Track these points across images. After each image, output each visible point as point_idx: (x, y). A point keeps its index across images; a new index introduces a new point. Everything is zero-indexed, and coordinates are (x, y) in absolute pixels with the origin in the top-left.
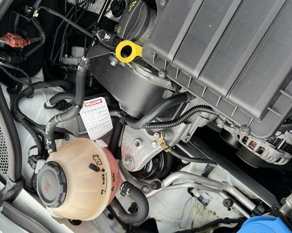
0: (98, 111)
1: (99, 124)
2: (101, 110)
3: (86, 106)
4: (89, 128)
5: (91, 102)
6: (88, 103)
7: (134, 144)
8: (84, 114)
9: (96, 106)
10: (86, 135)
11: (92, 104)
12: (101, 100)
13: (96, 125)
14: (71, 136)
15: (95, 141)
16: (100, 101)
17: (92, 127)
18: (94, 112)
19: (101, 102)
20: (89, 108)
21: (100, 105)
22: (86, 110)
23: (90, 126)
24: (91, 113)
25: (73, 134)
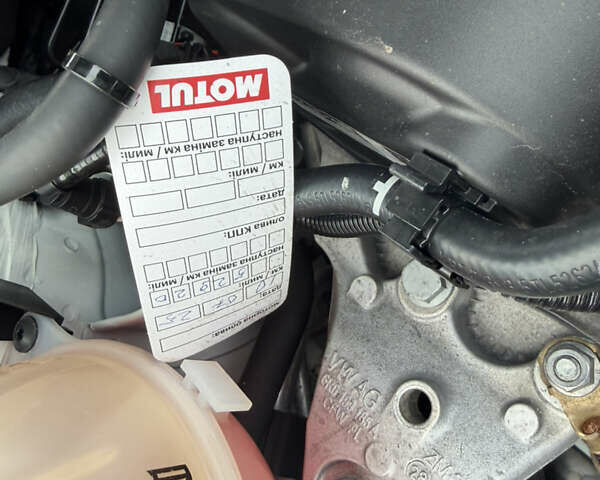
0: (230, 157)
1: (219, 259)
2: (252, 154)
3: (157, 108)
4: (156, 274)
5: (193, 82)
6: (172, 83)
7: (395, 404)
8: (134, 170)
9: (226, 121)
10: (135, 334)
11: (202, 98)
12: (264, 72)
13: (199, 264)
14: (47, 326)
15: (176, 366)
16: (253, 86)
17: (177, 269)
18: (206, 160)
19: (264, 94)
20: (177, 127)
21: (249, 118)
22: (153, 136)
23: (165, 265)
24: (182, 164)
25: (59, 320)
